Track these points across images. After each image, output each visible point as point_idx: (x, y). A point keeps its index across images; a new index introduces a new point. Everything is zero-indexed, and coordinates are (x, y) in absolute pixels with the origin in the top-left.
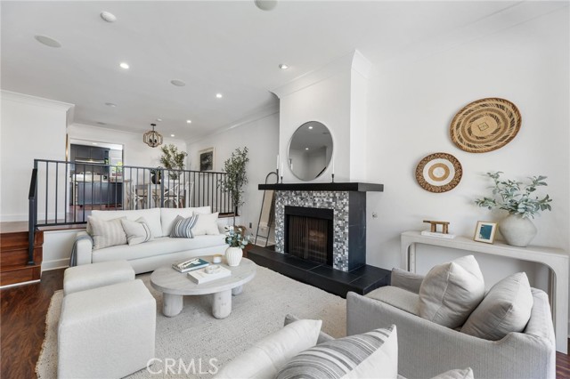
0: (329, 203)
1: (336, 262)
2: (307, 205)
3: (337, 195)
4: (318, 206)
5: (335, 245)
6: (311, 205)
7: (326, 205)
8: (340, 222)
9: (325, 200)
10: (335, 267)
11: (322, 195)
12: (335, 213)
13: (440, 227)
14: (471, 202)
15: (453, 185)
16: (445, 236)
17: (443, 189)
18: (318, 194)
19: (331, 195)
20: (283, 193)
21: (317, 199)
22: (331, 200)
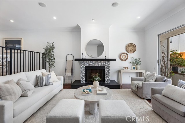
0: (104, 64)
1: (106, 81)
2: (95, 65)
3: (106, 62)
4: (100, 65)
5: (106, 76)
6: (97, 65)
7: (103, 65)
8: (107, 69)
9: (102, 63)
10: (106, 82)
11: (101, 62)
12: (106, 67)
13: (126, 68)
14: (129, 63)
15: (127, 59)
16: (127, 70)
17: (125, 60)
18: (100, 62)
19: (104, 62)
20: (85, 62)
21: (99, 63)
22: (104, 63)
